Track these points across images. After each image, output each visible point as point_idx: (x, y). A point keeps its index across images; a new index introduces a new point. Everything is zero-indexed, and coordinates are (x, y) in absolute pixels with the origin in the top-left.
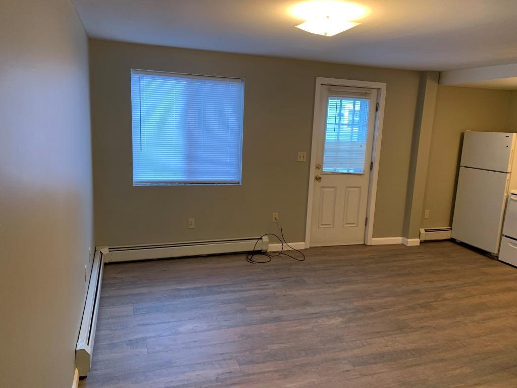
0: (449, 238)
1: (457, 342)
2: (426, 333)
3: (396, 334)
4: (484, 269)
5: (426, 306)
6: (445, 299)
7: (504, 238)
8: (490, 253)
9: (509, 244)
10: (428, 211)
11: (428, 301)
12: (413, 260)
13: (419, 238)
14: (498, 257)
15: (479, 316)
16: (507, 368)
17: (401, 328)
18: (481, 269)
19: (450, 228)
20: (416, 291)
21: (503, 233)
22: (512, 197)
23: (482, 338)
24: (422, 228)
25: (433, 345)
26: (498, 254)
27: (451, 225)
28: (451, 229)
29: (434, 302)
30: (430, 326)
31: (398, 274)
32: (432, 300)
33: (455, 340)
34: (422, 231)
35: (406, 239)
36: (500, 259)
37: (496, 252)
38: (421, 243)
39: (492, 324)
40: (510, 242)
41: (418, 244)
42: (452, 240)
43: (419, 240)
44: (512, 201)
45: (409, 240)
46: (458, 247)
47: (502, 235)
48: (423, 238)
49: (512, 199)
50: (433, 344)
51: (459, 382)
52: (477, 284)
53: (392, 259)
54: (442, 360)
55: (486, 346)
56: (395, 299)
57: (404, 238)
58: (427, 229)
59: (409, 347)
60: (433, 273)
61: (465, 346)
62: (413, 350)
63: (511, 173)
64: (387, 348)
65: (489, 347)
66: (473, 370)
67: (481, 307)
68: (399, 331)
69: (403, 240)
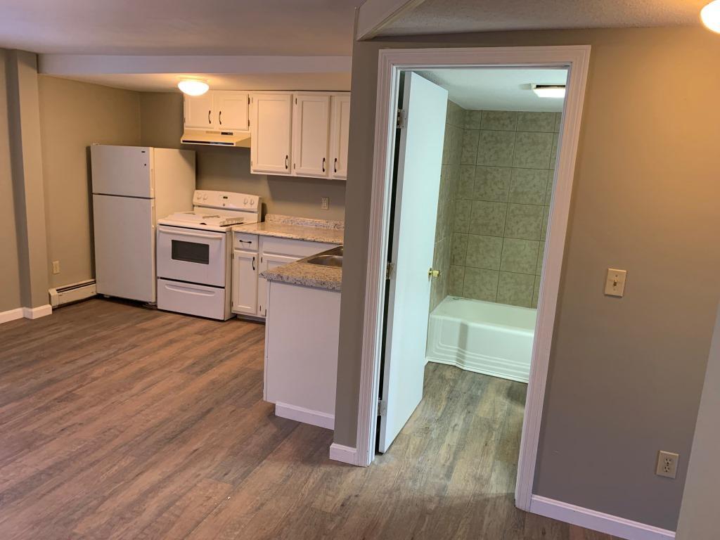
0: (95, 294)
1: (112, 431)
2: (69, 435)
3: (23, 455)
4: (140, 326)
5: (67, 397)
6: (94, 379)
7: (159, 280)
8: (147, 303)
9: (166, 286)
10: (57, 262)
11: (69, 390)
12: (42, 338)
13: (50, 304)
14: (156, 306)
15: (138, 386)
16: (173, 438)
17: (29, 444)
18: (137, 325)
19: (93, 280)
20: (51, 382)
21: (158, 275)
22: (161, 229)
23: (143, 412)
24: (53, 287)
25: (80, 449)
26: (156, 302)
27: (94, 276)
28: (95, 282)
29: (78, 388)
30: (74, 425)
31: (19, 366)
32: (75, 387)
33: (110, 429)
34: (53, 292)
35: (30, 310)
36: (159, 307)
37: (153, 300)
38: (53, 310)
39: (154, 391)
40: (167, 285)
41: (50, 312)
42: (99, 297)
43: (49, 306)
44: (161, 234)
45: (34, 310)
46: (108, 304)
47: (157, 278)
48: (56, 303)
49: (160, 231)
50: (79, 447)
51: (116, 483)
52: (134, 346)
53: (9, 345)
54: (92, 464)
55: (148, 421)
56: (18, 404)
57: (24, 308)
58: (61, 288)
59: (42, 467)
60: (74, 348)
61: (122, 432)
62: (50, 468)
63: (154, 198)
64: (7, 483)
65: (153, 421)
66: (134, 458)
67: (142, 374)
68: (26, 450)
69: (24, 311)
